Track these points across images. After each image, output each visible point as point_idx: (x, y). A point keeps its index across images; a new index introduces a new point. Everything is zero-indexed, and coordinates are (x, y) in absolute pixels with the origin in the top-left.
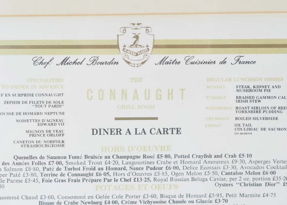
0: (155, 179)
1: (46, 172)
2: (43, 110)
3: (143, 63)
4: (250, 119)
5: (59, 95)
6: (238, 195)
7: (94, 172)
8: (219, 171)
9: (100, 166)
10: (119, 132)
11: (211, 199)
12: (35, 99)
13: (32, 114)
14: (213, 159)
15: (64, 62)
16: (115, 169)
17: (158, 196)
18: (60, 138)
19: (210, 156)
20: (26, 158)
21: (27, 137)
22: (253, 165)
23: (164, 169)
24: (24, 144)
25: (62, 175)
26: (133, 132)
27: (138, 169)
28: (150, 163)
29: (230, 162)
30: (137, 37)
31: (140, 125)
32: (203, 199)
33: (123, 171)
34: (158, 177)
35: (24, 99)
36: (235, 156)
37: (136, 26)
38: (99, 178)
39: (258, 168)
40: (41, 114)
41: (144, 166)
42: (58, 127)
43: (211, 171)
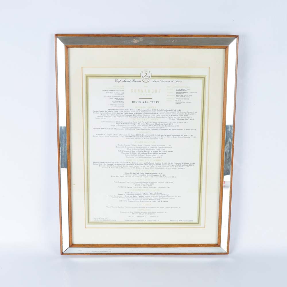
0: (151, 117)
1: (118, 114)
2: (118, 95)
3: (148, 81)
4: (180, 99)
5: (123, 91)
6: (177, 122)
7: (133, 115)
8: (171, 115)
9: (134, 113)
10: (140, 102)
11: (168, 123)
12: (115, 92)
13: (114, 96)
14: (169, 111)
15: (124, 81)
16: (139, 114)
17: (152, 122)
18: (123, 104)
19: (168, 110)
20: (112, 110)
21: (113, 103)
22: (181, 113)
23: (154, 114)
24: (112, 105)
25: (123, 115)
26: (144, 102)
27: (146, 114)
28: (150, 112)
29: (174, 112)
30: (146, 74)
31: (147, 100)
32: (166, 123)
33: (141, 114)
34: (152, 116)
35: (111, 92)
36: (176, 110)
37: (146, 71)
38: (134, 116)
39: (183, 114)
40: (117, 96)
41: (148, 113)
42: (122, 101)
43: (168, 115)
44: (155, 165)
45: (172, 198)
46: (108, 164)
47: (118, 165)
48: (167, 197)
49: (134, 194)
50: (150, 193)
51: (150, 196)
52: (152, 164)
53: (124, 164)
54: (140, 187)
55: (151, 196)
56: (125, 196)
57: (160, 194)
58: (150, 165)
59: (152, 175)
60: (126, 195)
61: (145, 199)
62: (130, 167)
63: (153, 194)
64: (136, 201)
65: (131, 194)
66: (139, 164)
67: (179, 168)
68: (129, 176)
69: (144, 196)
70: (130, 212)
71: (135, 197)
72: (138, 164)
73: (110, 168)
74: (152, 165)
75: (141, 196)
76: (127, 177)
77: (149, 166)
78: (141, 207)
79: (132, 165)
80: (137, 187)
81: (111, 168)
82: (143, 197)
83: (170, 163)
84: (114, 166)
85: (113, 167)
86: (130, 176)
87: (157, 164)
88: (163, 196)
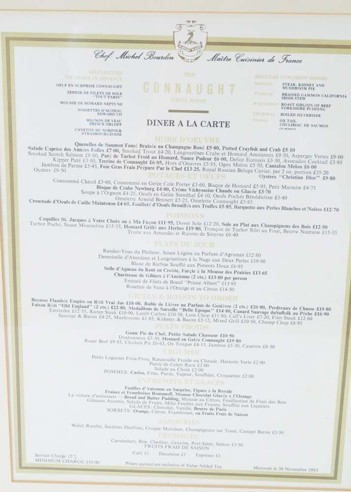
0: (204, 169)
1: (104, 159)
2: (103, 100)
3: (196, 59)
4: (294, 115)
5: (118, 87)
6: (280, 187)
7: (148, 160)
8: (264, 165)
9: (154, 155)
10: (172, 123)
11: (255, 190)
12: (96, 90)
13: (92, 104)
14: (258, 152)
15: (123, 56)
16: (168, 158)
17: (207, 185)
18: (118, 128)
19: (256, 149)
20: (86, 145)
21: (87, 125)
22: (296, 159)
23: (213, 160)
24: (84, 131)
25: (119, 162)
26: (185, 124)
27: (188, 159)
28: (200, 154)
29: (275, 155)
30: (191, 34)
31: (192, 117)
32: (248, 189)
33: (174, 161)
34: (206, 168)
35: (84, 89)
36: (279, 150)
37: (191, 23)
38: (152, 166)
39: (300, 161)
40: (101, 104)
41: (195, 156)
42: (116, 117)
43: (256, 163)
44: (214, 312)
45: (261, 407)
46: (76, 306)
47: (104, 310)
48: (247, 402)
49: (151, 392)
50: (198, 391)
51: (196, 400)
52: (205, 308)
53: (121, 308)
54: (168, 372)
55: (199, 398)
56: (126, 397)
57: (226, 394)
58: (200, 311)
59: (204, 340)
60: (129, 395)
61: (184, 406)
62: (141, 317)
63: (204, 393)
64: (157, 412)
65: (141, 391)
66: (166, 308)
67: (283, 320)
68: (137, 341)
69: (180, 398)
70: (140, 441)
71: (153, 400)
72: (164, 307)
73: (79, 316)
74: (205, 311)
75: (171, 399)
76: (130, 343)
77: (194, 313)
78: (171, 429)
79: (143, 309)
80: (159, 372)
81: (85, 316)
82: (177, 400)
83: (257, 307)
84: (91, 311)
85: (89, 314)
86: (140, 341)
87: (219, 308)
88: (235, 398)
